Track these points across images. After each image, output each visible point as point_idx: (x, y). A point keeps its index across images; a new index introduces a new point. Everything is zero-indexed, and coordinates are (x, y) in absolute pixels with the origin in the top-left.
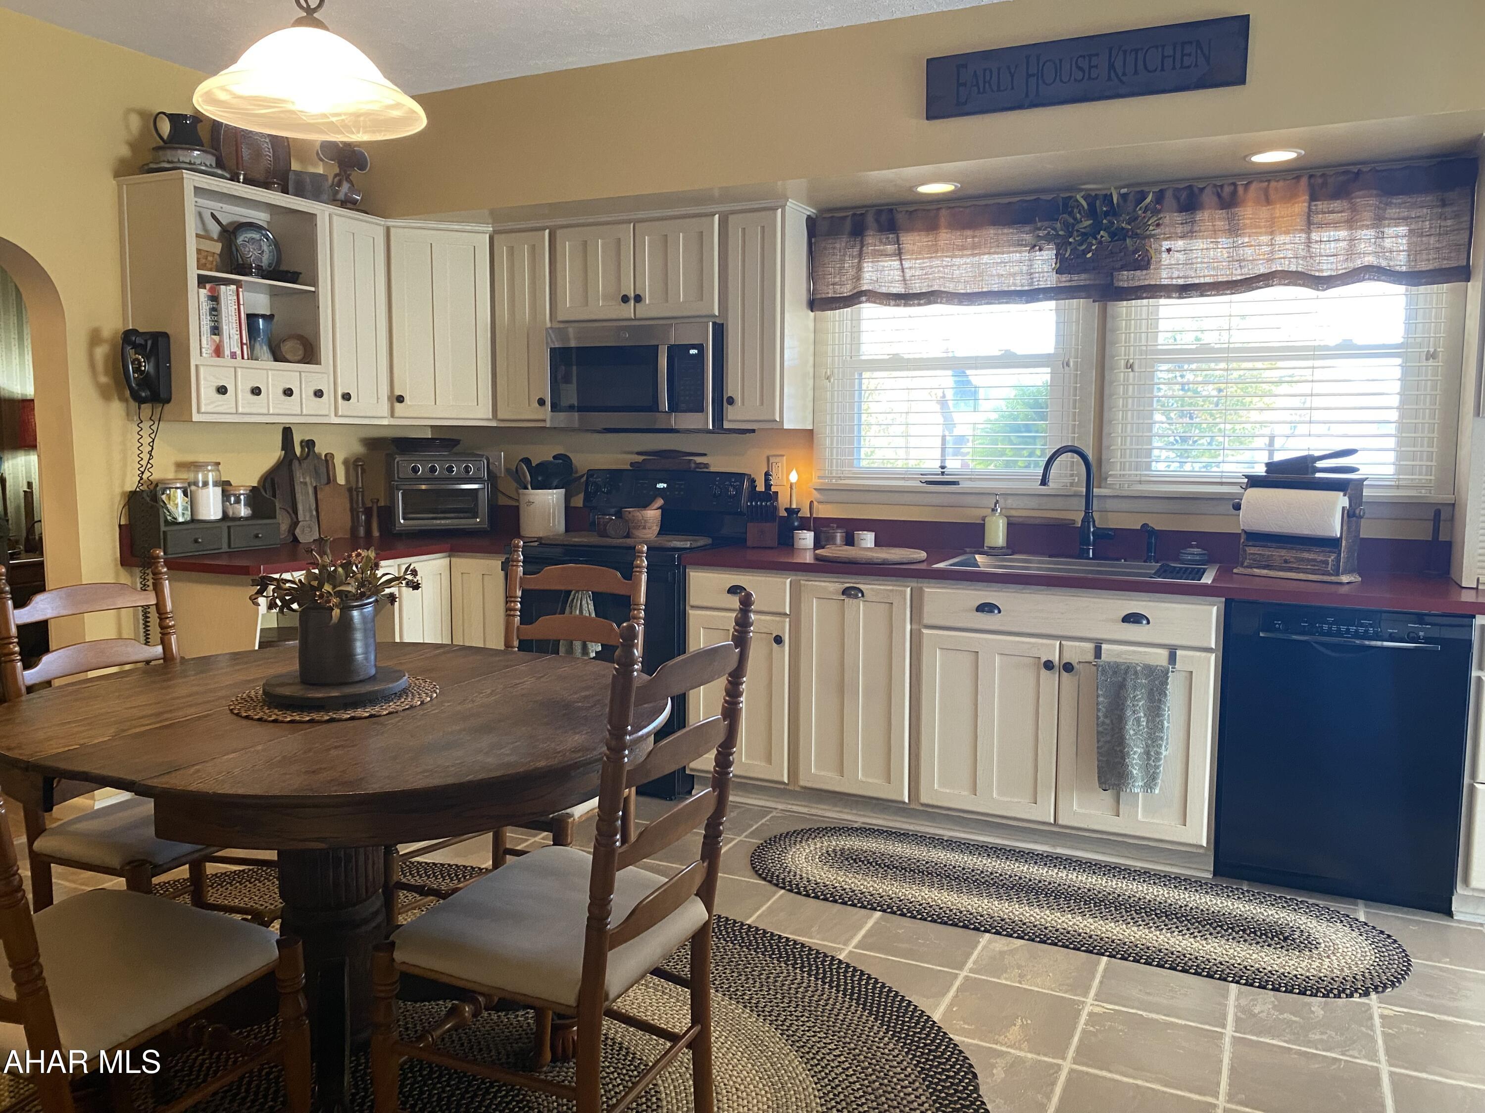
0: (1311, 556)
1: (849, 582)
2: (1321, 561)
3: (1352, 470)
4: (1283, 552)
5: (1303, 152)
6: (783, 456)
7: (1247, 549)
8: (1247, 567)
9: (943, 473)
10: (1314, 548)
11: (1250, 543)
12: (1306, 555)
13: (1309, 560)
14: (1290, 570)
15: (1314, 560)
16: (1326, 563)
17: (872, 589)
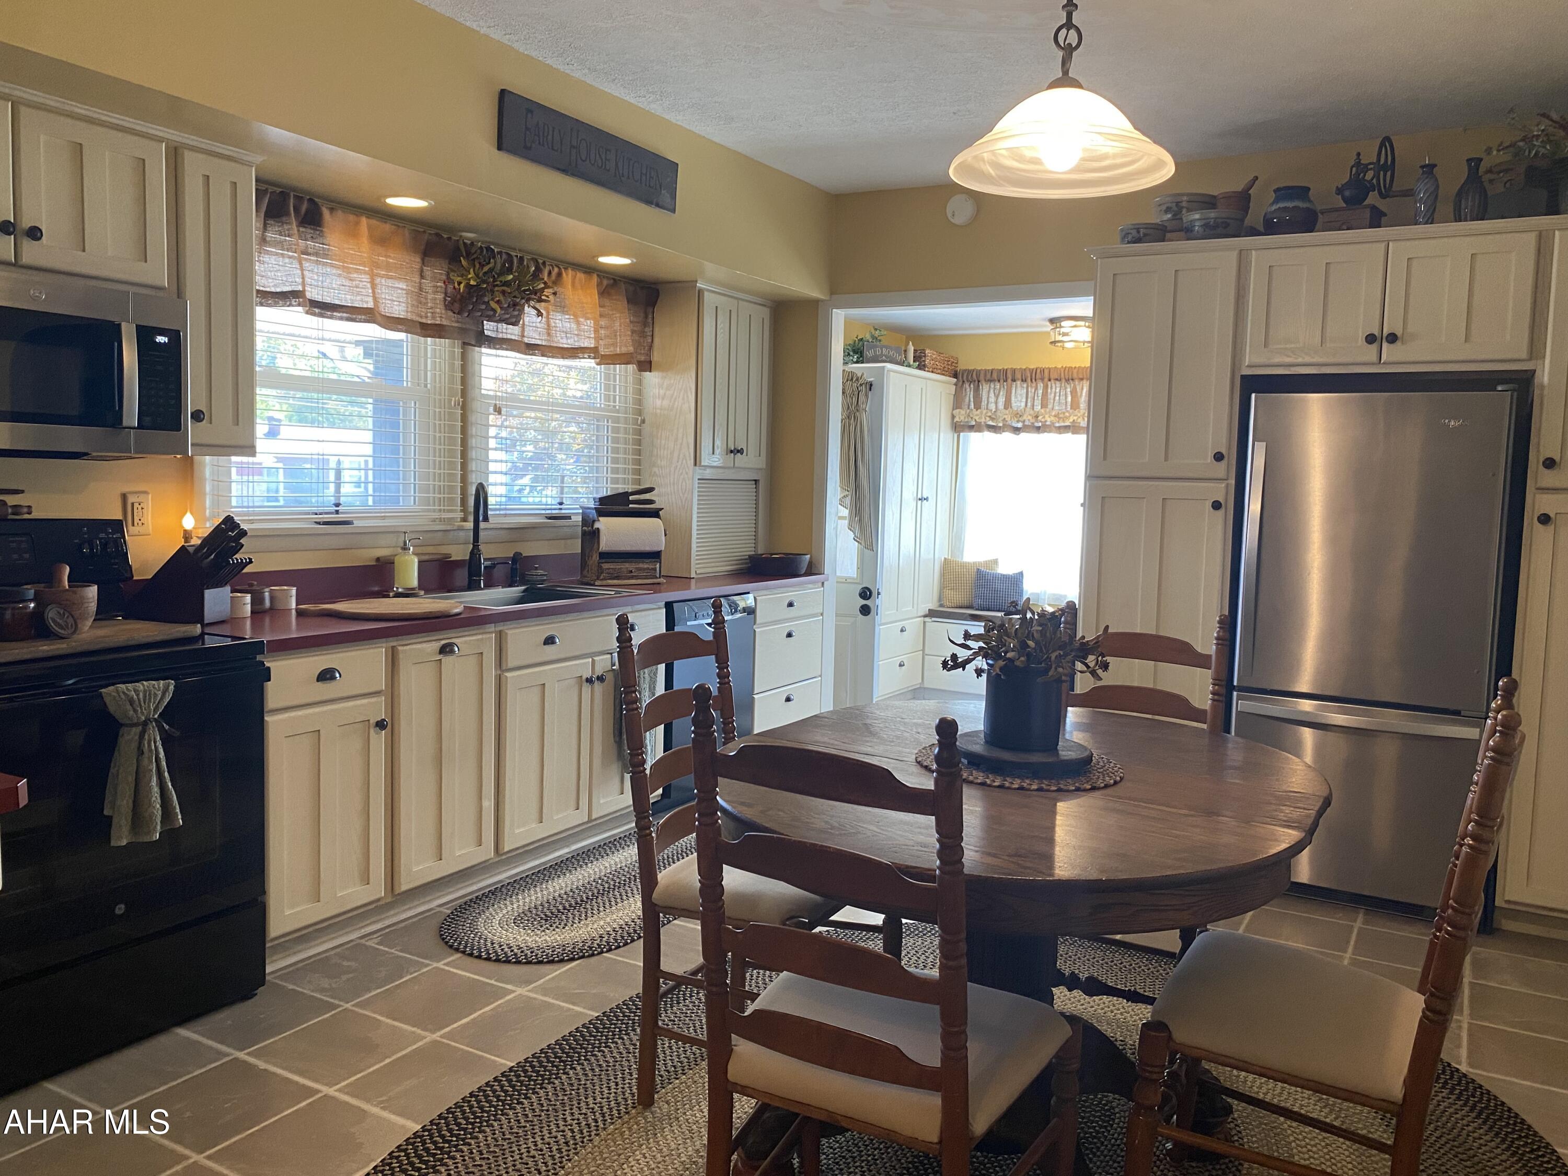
0: (646, 566)
1: (444, 638)
2: (652, 569)
3: (651, 502)
4: (627, 565)
5: (635, 261)
6: (146, 493)
7: (602, 565)
8: (602, 580)
9: (337, 512)
10: (645, 560)
11: (604, 561)
12: (641, 565)
13: (645, 569)
14: (632, 578)
15: (648, 569)
16: (655, 569)
17: (466, 642)
